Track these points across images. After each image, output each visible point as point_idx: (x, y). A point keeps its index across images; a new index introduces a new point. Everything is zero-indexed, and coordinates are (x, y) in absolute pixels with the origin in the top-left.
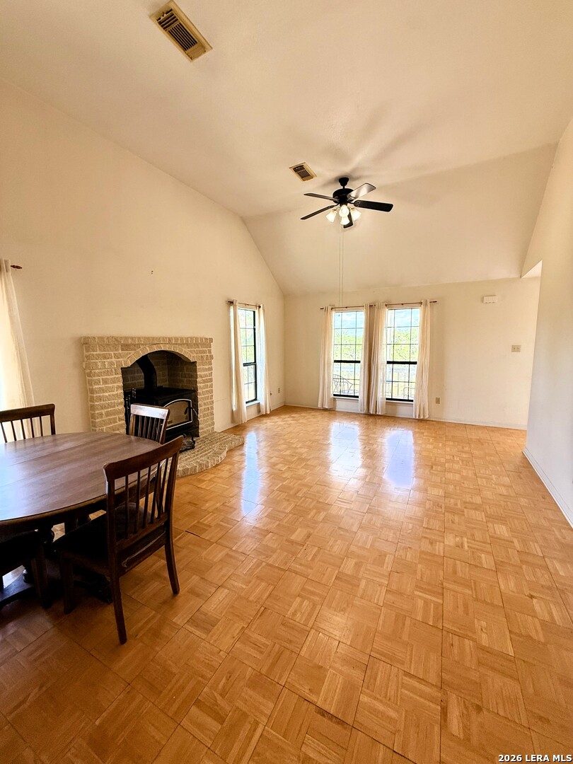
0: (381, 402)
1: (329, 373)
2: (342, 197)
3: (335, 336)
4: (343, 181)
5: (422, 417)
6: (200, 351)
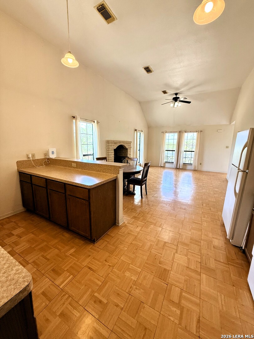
0: (182, 164)
1: (164, 154)
2: (176, 99)
3: (166, 142)
4: (176, 94)
5: (195, 169)
6: (129, 145)
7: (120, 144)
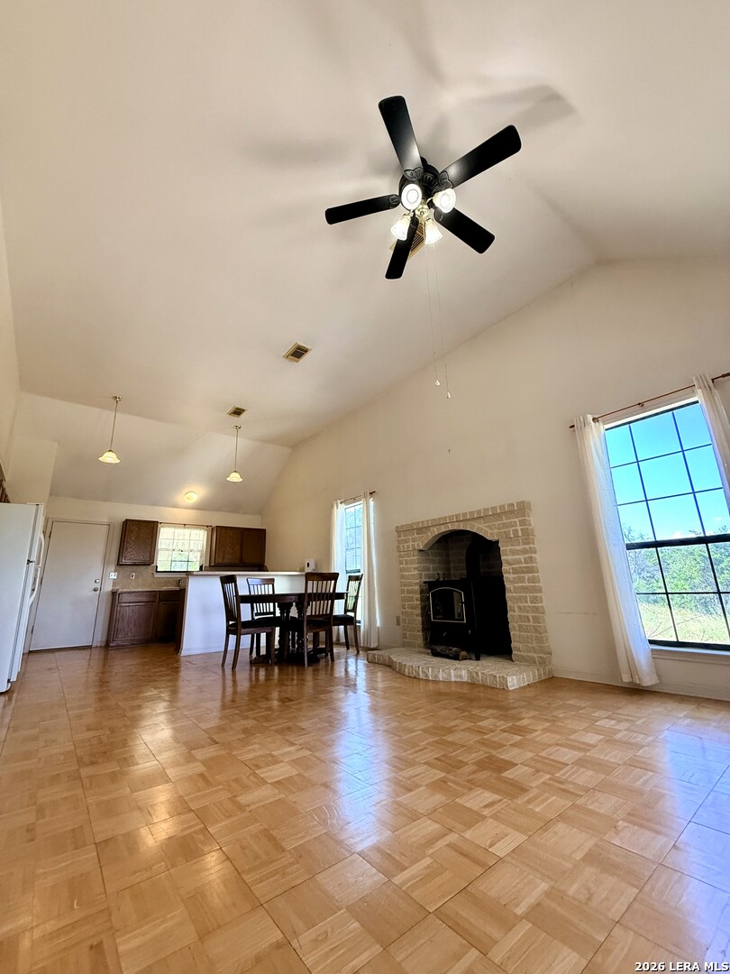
6: (504, 524)
7: (443, 529)
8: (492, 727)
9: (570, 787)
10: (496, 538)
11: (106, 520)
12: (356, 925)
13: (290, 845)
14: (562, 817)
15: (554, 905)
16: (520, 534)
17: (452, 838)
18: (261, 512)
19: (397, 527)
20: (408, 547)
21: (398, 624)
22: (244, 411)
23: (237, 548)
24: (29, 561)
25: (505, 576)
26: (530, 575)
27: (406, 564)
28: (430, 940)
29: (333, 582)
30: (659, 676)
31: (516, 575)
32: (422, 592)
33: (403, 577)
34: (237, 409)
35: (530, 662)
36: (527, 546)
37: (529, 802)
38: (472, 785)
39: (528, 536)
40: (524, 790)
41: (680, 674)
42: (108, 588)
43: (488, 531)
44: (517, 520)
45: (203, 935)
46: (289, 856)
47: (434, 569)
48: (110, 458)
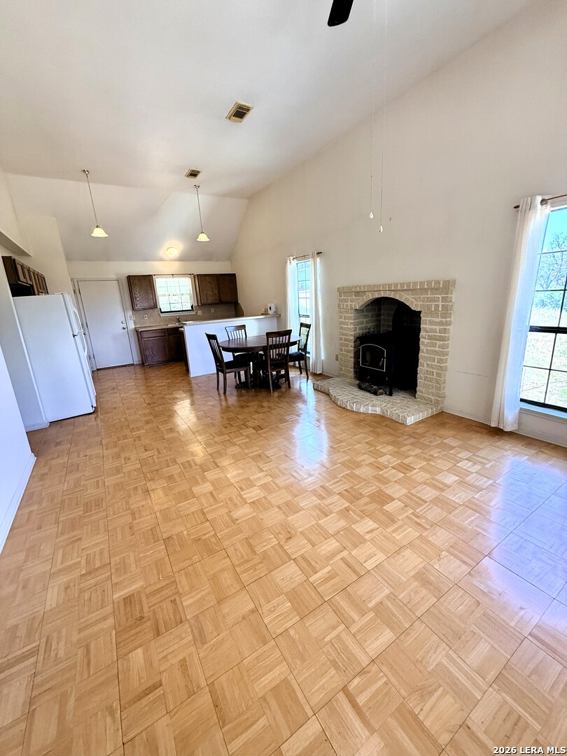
6: (428, 298)
7: (377, 296)
8: (387, 463)
9: (422, 521)
10: (419, 310)
11: (114, 277)
12: (289, 604)
13: (259, 550)
14: (410, 545)
15: (389, 604)
16: (440, 309)
17: (345, 554)
18: (230, 257)
19: (339, 288)
20: (347, 306)
21: (337, 360)
22: (199, 172)
23: (216, 291)
24: (74, 336)
25: (421, 340)
26: (441, 343)
27: (345, 319)
28: (323, 617)
29: (287, 336)
30: (519, 424)
31: (430, 341)
32: (355, 341)
33: (341, 328)
34: (193, 171)
35: (428, 402)
36: (444, 320)
37: (394, 531)
38: (364, 514)
39: (447, 311)
40: (394, 521)
41: (535, 427)
42: (132, 326)
43: (414, 304)
44: (440, 296)
45: (220, 602)
46: (258, 557)
47: (367, 322)
48: (99, 233)
